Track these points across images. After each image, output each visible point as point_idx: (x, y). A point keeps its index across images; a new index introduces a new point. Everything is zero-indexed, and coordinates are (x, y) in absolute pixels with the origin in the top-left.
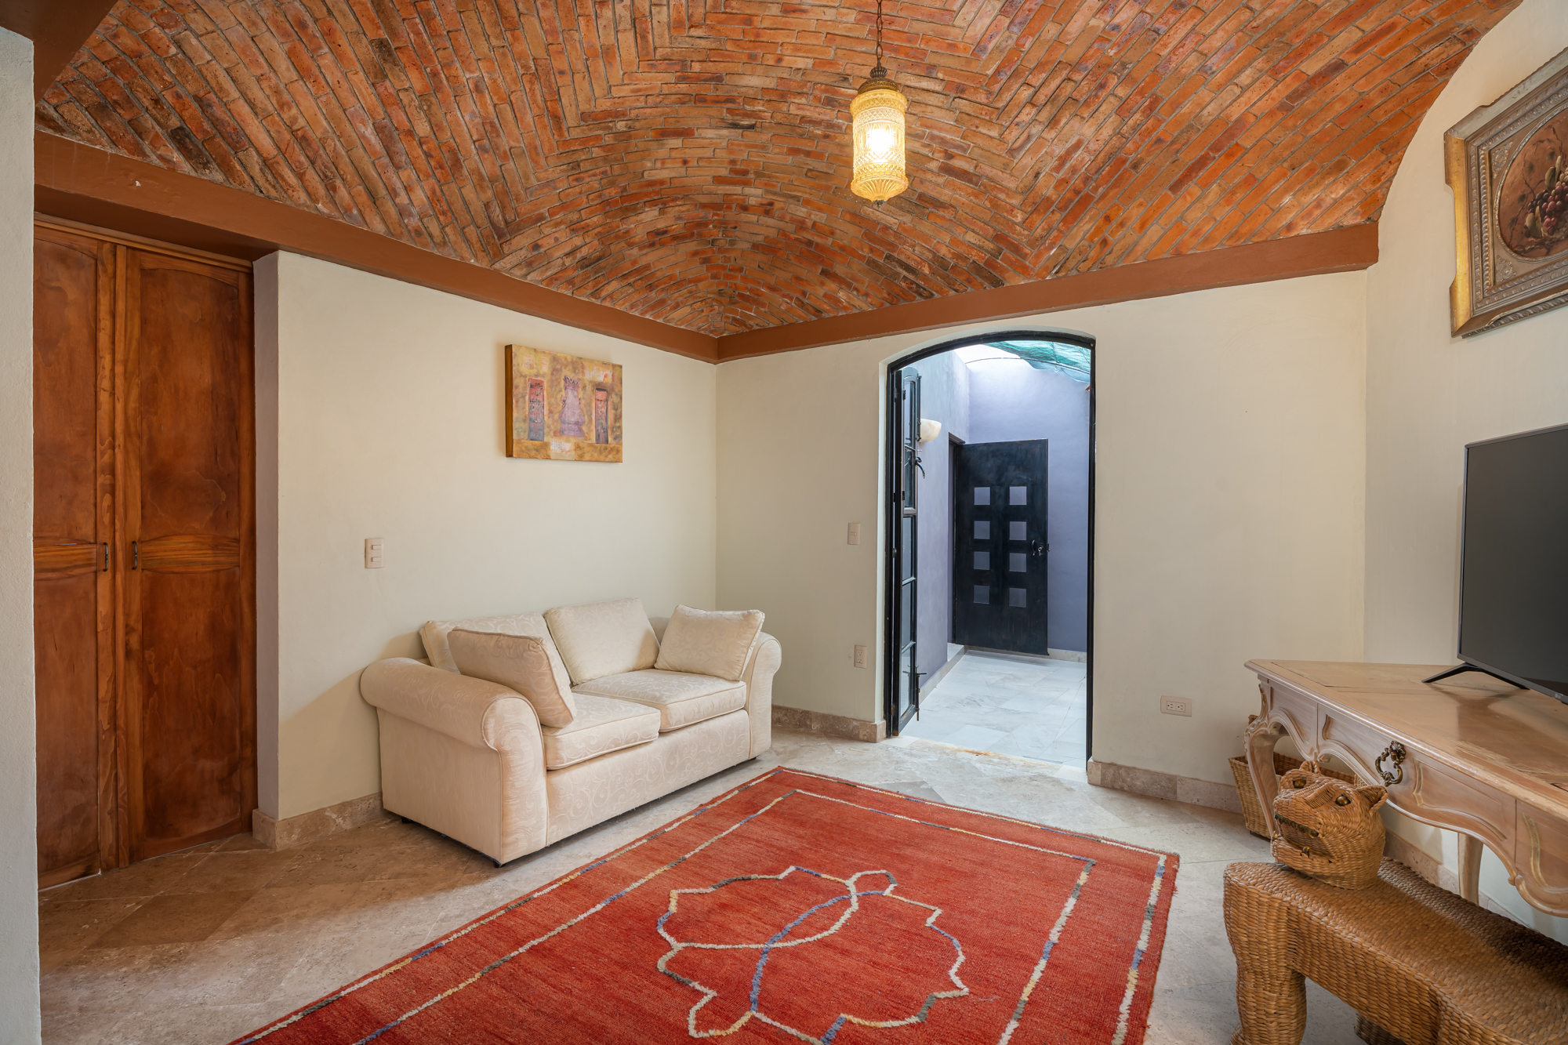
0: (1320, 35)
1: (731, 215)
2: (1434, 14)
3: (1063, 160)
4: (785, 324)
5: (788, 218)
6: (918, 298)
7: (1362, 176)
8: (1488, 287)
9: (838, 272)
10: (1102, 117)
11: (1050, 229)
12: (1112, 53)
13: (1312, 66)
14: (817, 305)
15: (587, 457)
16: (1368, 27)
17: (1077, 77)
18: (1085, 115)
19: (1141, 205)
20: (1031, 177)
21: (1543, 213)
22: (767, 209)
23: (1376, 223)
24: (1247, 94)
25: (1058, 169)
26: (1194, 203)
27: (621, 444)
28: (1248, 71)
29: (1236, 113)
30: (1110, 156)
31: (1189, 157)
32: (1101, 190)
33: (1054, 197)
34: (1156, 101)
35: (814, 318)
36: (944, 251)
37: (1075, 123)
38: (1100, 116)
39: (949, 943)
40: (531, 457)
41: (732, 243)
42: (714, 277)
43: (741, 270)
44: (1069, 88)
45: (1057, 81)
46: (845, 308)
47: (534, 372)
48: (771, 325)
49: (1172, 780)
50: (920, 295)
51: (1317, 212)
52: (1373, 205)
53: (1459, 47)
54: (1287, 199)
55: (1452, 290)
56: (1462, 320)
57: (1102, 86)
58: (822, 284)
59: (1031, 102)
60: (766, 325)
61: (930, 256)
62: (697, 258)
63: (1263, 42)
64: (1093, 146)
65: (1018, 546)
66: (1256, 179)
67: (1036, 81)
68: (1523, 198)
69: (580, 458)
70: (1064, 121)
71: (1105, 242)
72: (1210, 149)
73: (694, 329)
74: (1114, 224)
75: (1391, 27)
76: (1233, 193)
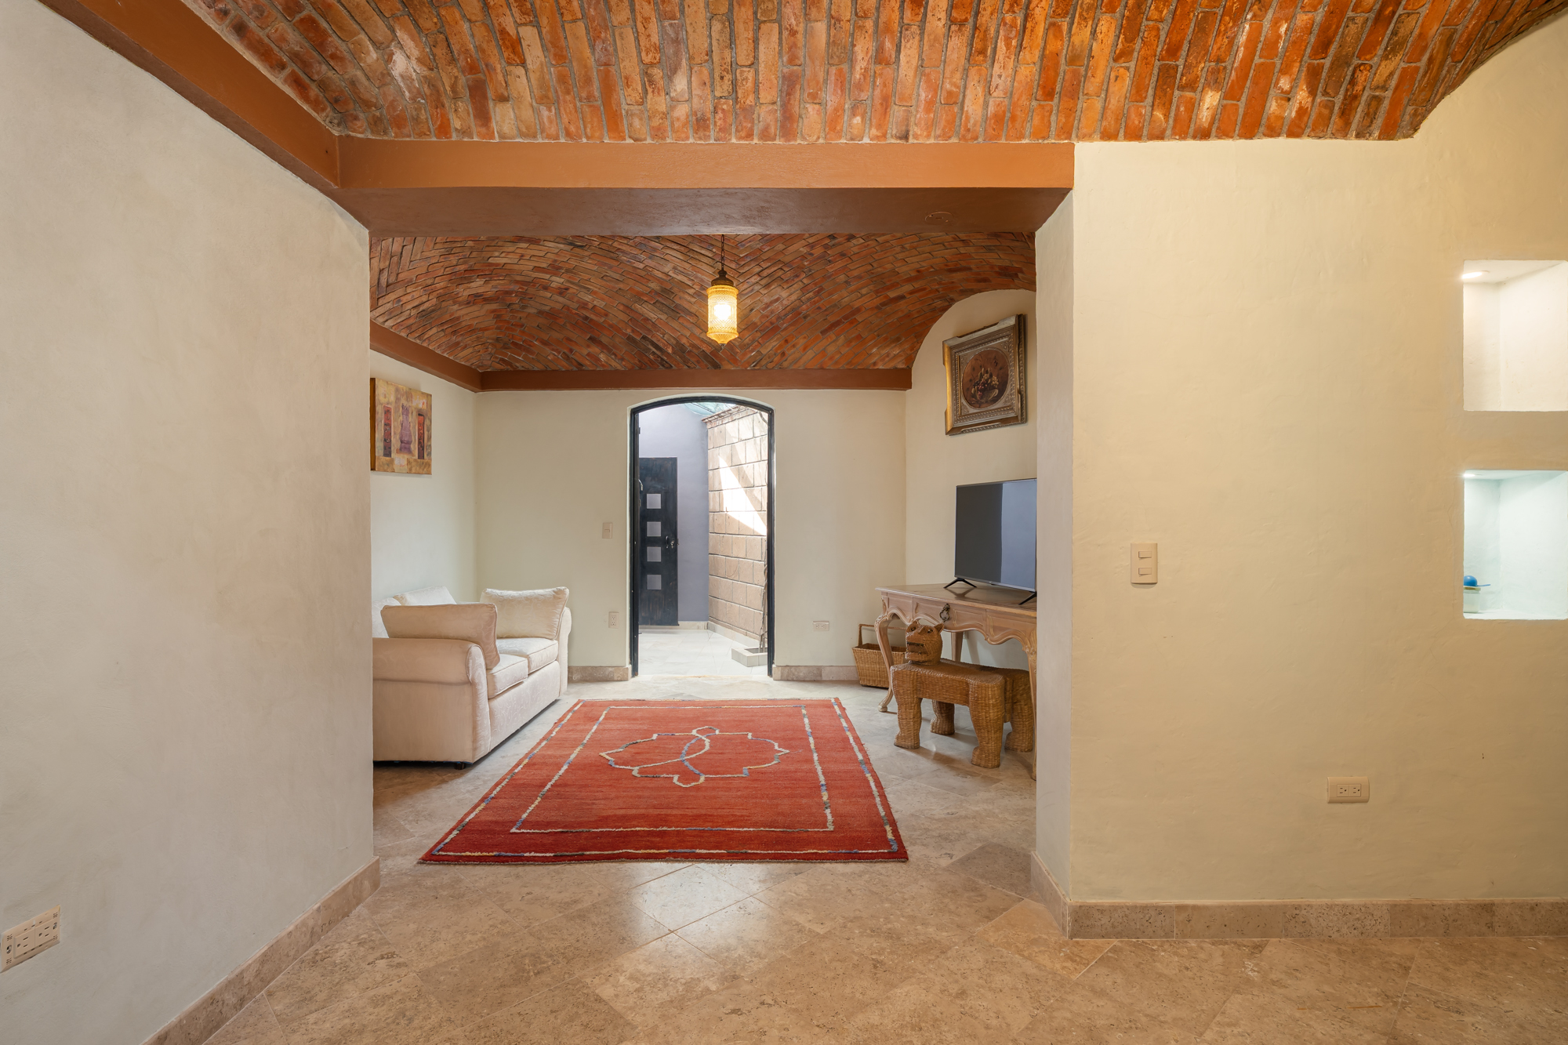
0: (898, 283)
1: (531, 290)
2: (940, 289)
3: (768, 305)
4: (549, 369)
5: (575, 299)
6: (661, 367)
7: (907, 346)
8: (959, 414)
9: (603, 340)
10: (793, 290)
11: (753, 341)
12: (806, 263)
13: (892, 294)
14: (580, 360)
15: (413, 471)
16: (916, 286)
17: (786, 269)
18: (785, 287)
19: (805, 338)
20: (748, 310)
21: (978, 390)
22: (562, 291)
23: (911, 369)
24: (863, 298)
25: (764, 309)
26: (832, 342)
27: (431, 460)
28: (866, 289)
29: (857, 304)
30: (793, 309)
31: (832, 319)
32: (785, 325)
33: (759, 324)
34: (821, 289)
35: (575, 369)
36: (684, 341)
37: (779, 289)
38: (792, 289)
39: (767, 743)
40: (385, 471)
41: (524, 307)
42: (497, 328)
43: (522, 326)
44: (780, 273)
45: (776, 268)
46: (603, 366)
47: (386, 400)
48: (536, 369)
49: (819, 668)
50: (663, 366)
51: (887, 359)
52: (910, 360)
53: (947, 304)
54: (874, 350)
55: (946, 413)
56: (949, 429)
57: (797, 276)
58: (588, 346)
59: (758, 274)
60: (531, 368)
61: (675, 342)
62: (493, 315)
63: (875, 279)
64: (785, 302)
65: (654, 541)
66: (862, 337)
67: (764, 265)
68: (971, 380)
69: (410, 472)
70: (773, 287)
71: (783, 354)
72: (843, 318)
73: (467, 364)
74: (789, 345)
75: (925, 289)
76: (850, 341)
